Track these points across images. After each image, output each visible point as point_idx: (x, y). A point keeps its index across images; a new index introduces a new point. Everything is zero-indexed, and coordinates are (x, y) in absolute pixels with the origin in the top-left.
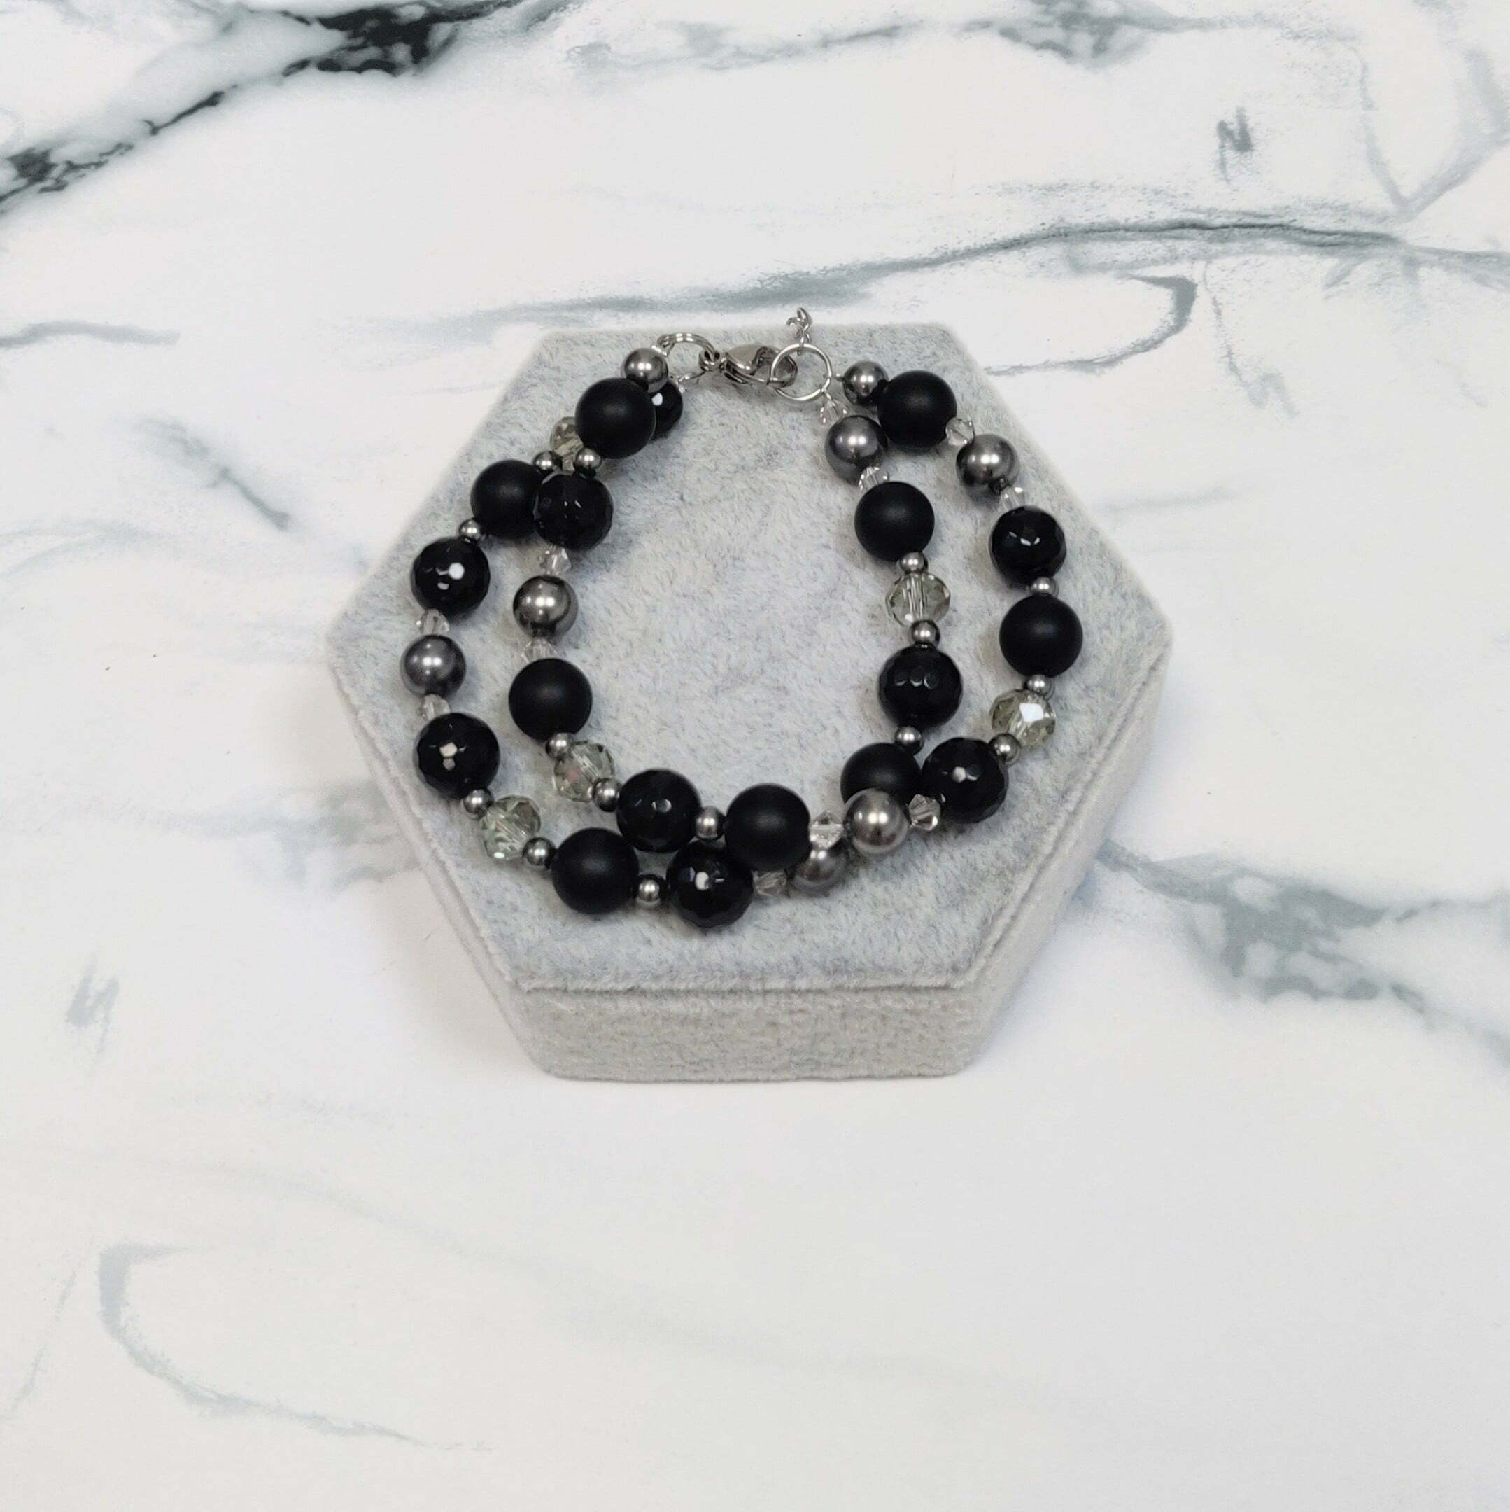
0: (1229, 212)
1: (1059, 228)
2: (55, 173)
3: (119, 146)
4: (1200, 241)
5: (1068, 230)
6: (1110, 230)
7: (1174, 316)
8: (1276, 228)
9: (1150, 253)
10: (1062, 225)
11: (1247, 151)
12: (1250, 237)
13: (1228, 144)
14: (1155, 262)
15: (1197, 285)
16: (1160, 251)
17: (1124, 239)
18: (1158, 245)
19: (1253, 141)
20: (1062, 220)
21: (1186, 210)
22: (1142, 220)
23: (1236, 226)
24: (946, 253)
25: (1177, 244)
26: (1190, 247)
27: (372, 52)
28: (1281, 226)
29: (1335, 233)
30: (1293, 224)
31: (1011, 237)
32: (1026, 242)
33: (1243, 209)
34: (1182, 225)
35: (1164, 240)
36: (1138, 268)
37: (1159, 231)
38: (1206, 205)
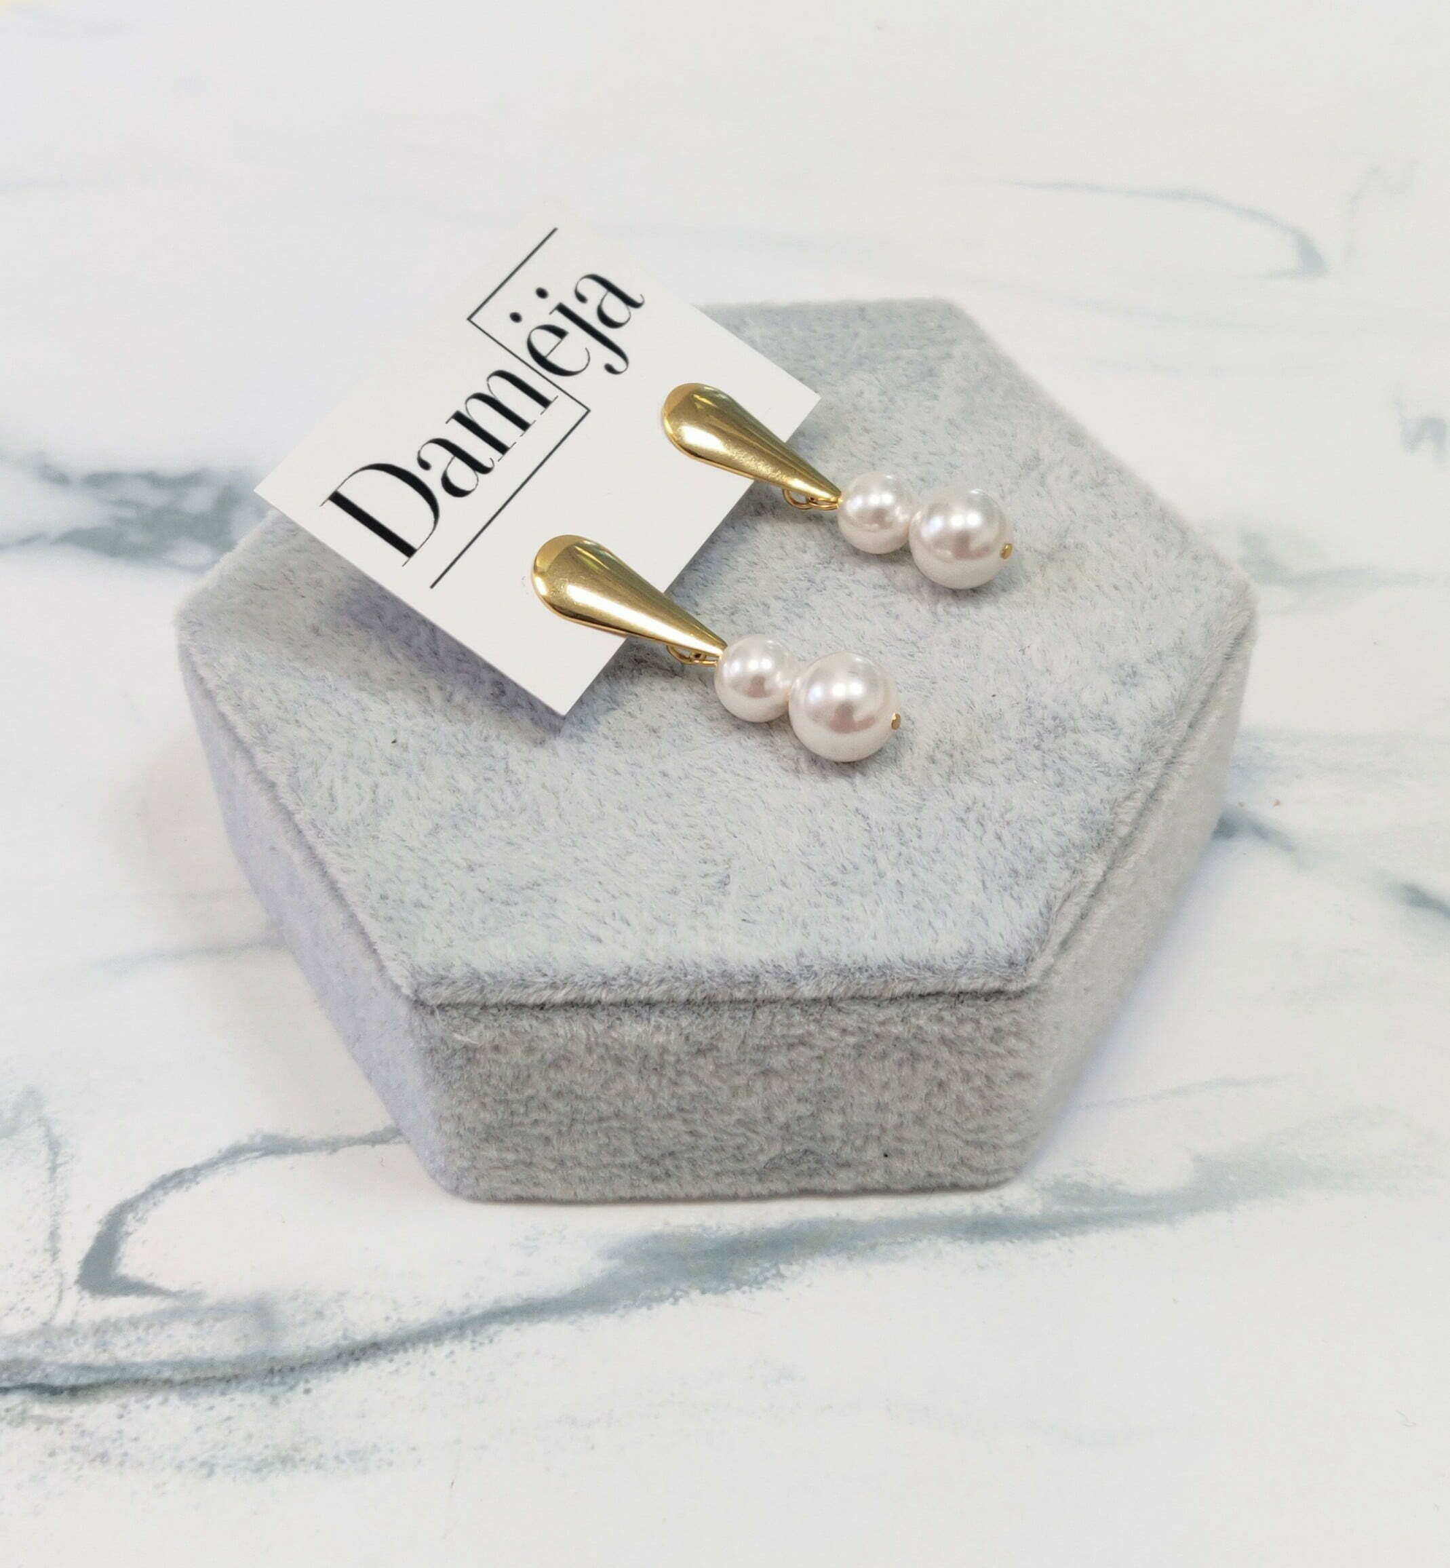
7: (124, 1229)
15: (77, 1282)
35: (111, 1364)
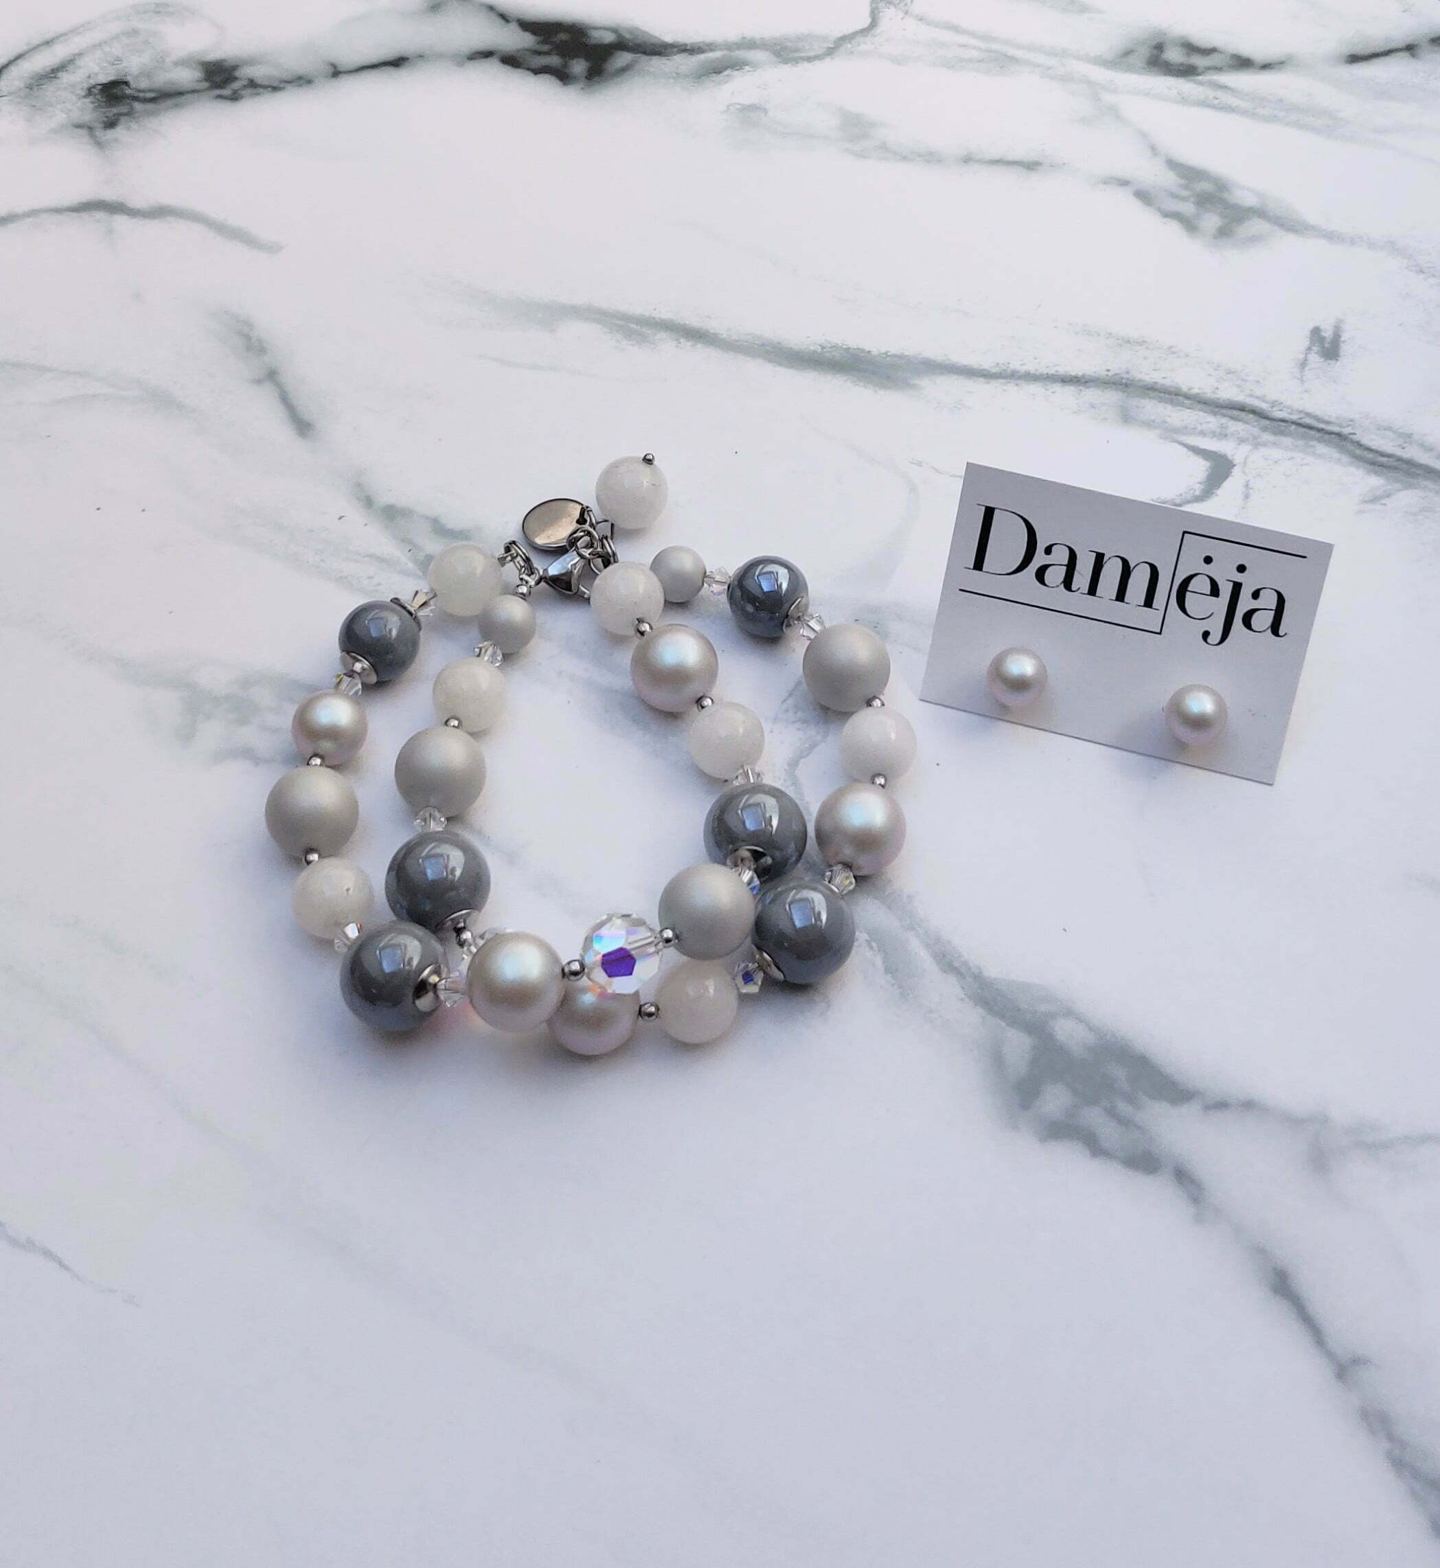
0: (1292, 410)
1: (1122, 378)
2: (236, 85)
3: (300, 78)
4: (1254, 426)
5: (1129, 382)
6: (1170, 393)
8: (1333, 436)
9: (1201, 424)
10: (1126, 376)
11: (1331, 359)
12: (1304, 437)
13: (1315, 349)
14: (1203, 433)
16: (1210, 425)
17: (1182, 405)
18: (1211, 419)
19: (1341, 353)
20: (1128, 373)
21: (1251, 396)
22: (1206, 393)
23: (1294, 423)
24: (1005, 370)
25: (1231, 423)
26: (1242, 430)
27: (554, 60)
28: (1339, 435)
29: (1389, 456)
30: (1352, 436)
31: (1073, 374)
32: (1086, 382)
33: (1309, 410)
34: (1242, 408)
36: (1184, 434)
37: (1217, 407)
38: (1273, 396)
